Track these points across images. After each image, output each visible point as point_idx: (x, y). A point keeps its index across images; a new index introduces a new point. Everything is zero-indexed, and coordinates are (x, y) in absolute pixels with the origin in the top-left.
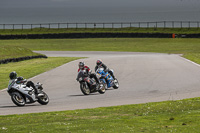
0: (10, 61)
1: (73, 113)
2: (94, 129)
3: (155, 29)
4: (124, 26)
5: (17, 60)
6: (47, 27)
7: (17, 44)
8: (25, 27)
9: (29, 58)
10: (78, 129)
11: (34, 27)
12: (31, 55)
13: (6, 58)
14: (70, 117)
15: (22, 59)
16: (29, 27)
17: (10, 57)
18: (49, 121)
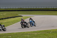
0: (12, 17)
1: (30, 32)
2: (36, 37)
3: (53, 8)
4: (45, 8)
5: (14, 17)
6: (23, 8)
7: (14, 13)
8: (16, 8)
9: (17, 17)
10: (31, 37)
11: (19, 8)
12: (18, 16)
13: (11, 16)
14: (29, 33)
15: (15, 17)
16: (17, 8)
17: (12, 16)
18: (23, 35)
